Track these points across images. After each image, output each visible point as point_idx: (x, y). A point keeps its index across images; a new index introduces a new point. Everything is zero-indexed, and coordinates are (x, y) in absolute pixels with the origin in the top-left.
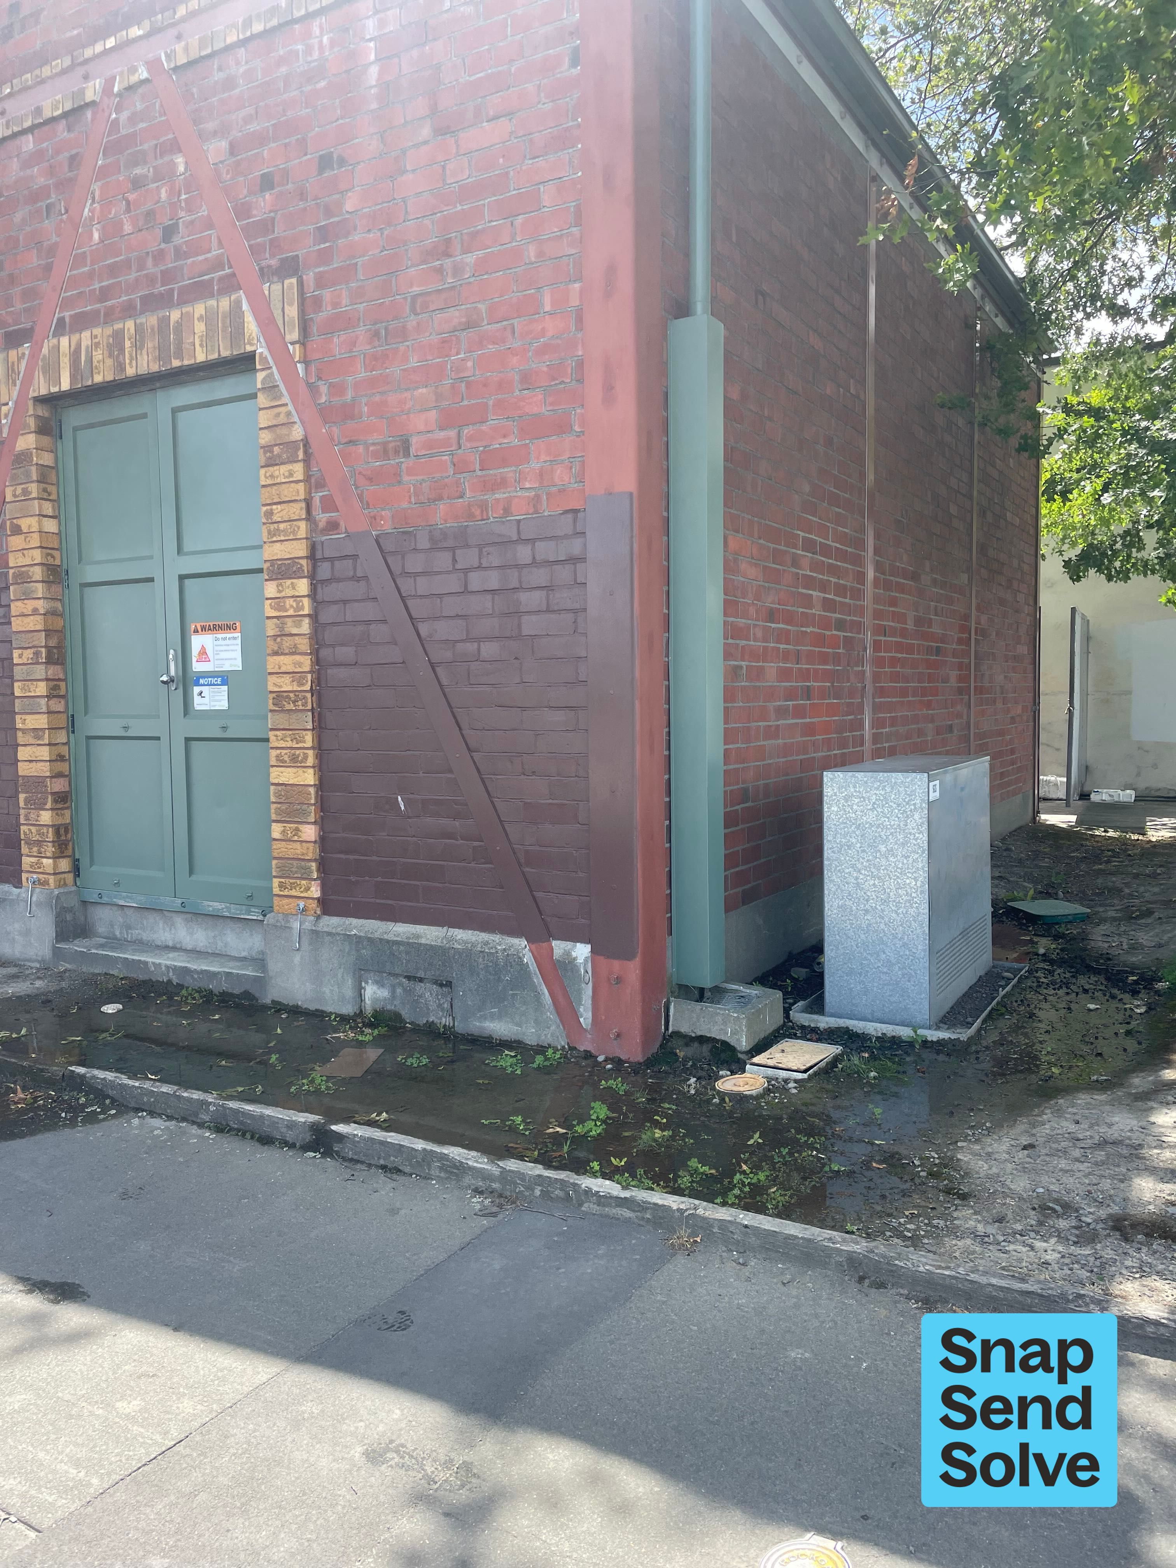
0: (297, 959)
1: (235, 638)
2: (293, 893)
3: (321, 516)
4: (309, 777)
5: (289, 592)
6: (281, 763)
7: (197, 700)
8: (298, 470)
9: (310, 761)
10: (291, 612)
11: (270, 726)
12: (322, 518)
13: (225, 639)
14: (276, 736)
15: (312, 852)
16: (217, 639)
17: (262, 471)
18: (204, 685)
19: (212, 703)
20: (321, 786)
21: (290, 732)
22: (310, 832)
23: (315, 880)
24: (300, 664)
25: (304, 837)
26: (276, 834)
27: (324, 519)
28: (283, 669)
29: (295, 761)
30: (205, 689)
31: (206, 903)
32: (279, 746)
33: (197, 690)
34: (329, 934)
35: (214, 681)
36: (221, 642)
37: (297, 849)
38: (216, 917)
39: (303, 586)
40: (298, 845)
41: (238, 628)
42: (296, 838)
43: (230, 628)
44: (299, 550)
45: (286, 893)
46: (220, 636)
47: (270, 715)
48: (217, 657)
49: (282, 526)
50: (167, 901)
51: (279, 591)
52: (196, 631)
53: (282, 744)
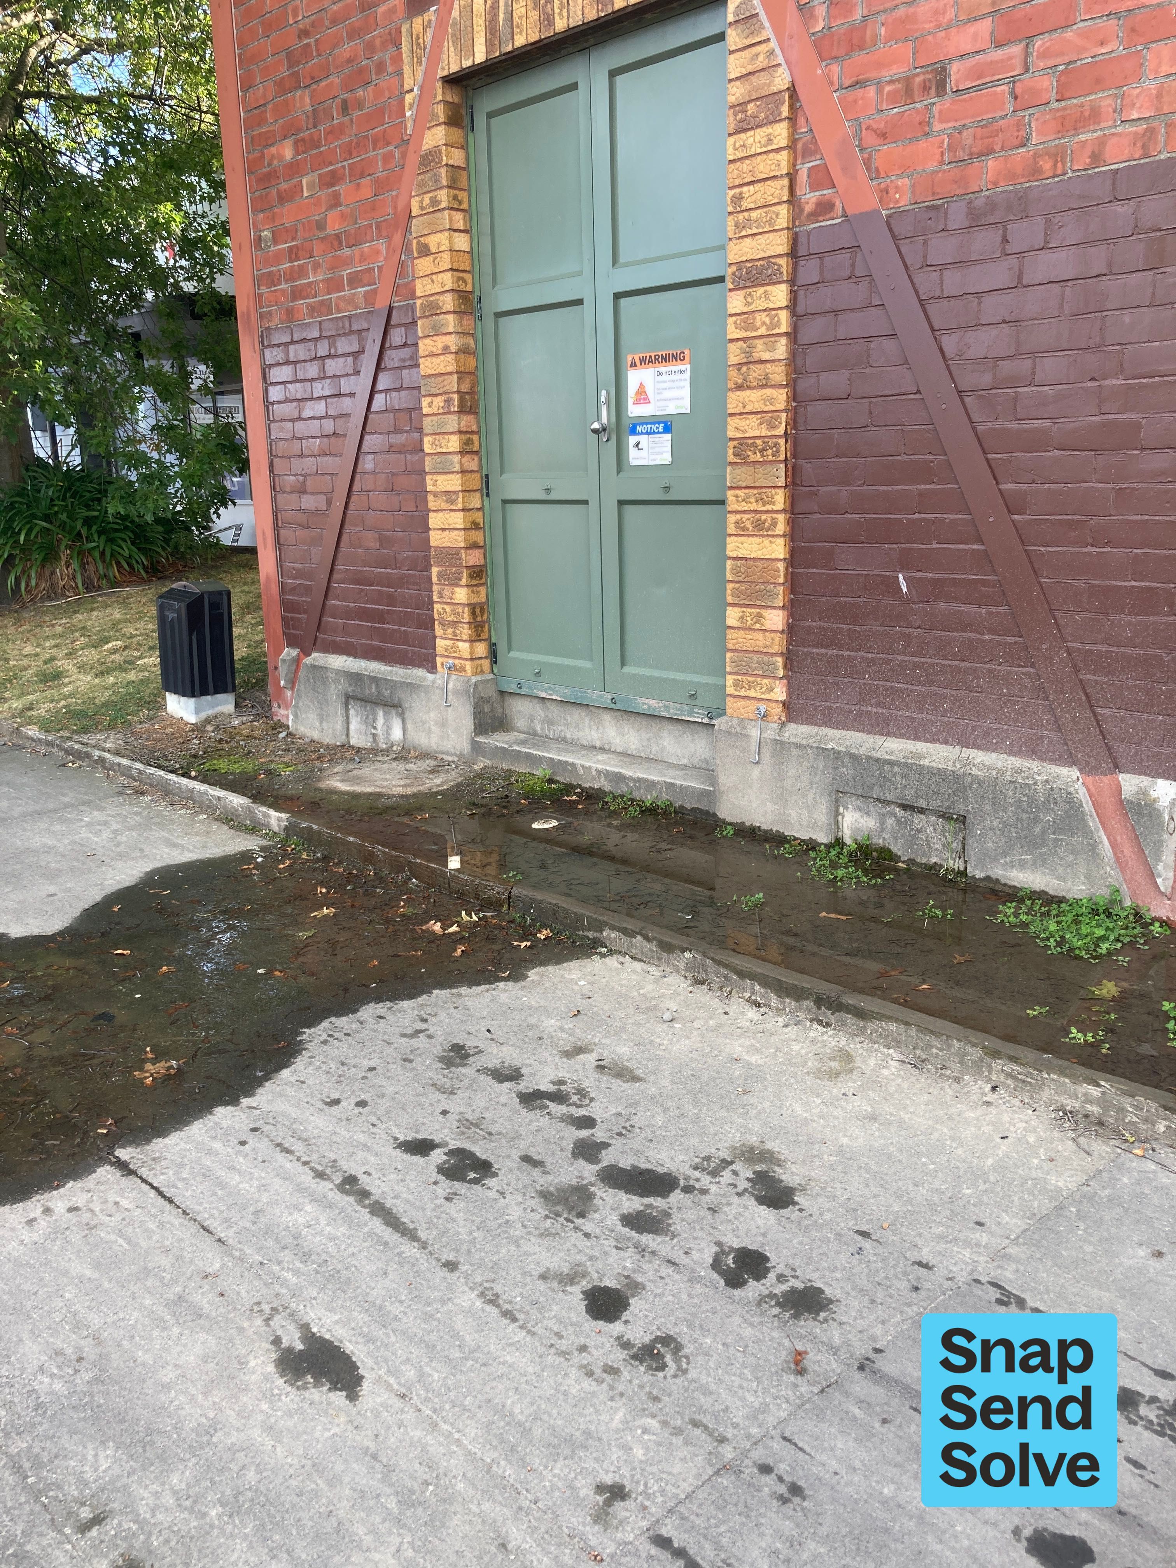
0: (756, 772)
1: (681, 372)
2: (752, 693)
3: (808, 196)
4: (778, 549)
5: (762, 304)
6: (742, 531)
7: (633, 453)
8: (780, 132)
9: (781, 527)
10: (763, 331)
11: (729, 484)
12: (810, 198)
13: (669, 373)
14: (737, 496)
15: (778, 644)
16: (659, 374)
17: (731, 140)
18: (642, 433)
19: (652, 457)
20: (794, 559)
21: (755, 491)
22: (776, 619)
23: (781, 678)
24: (771, 400)
25: (768, 625)
26: (731, 621)
27: (814, 200)
28: (749, 408)
29: (760, 529)
30: (644, 440)
31: (640, 700)
32: (740, 509)
33: (633, 440)
34: (798, 746)
35: (654, 428)
36: (665, 377)
37: (759, 640)
38: (652, 716)
39: (780, 294)
40: (760, 636)
41: (687, 358)
42: (757, 626)
43: (676, 358)
44: (778, 244)
45: (742, 693)
46: (663, 369)
47: (729, 469)
48: (658, 397)
49: (754, 215)
50: (594, 695)
51: (748, 304)
52: (633, 365)
53: (745, 507)
